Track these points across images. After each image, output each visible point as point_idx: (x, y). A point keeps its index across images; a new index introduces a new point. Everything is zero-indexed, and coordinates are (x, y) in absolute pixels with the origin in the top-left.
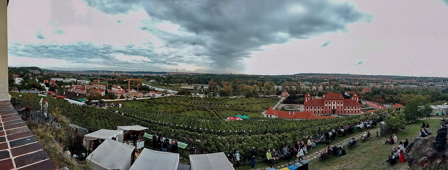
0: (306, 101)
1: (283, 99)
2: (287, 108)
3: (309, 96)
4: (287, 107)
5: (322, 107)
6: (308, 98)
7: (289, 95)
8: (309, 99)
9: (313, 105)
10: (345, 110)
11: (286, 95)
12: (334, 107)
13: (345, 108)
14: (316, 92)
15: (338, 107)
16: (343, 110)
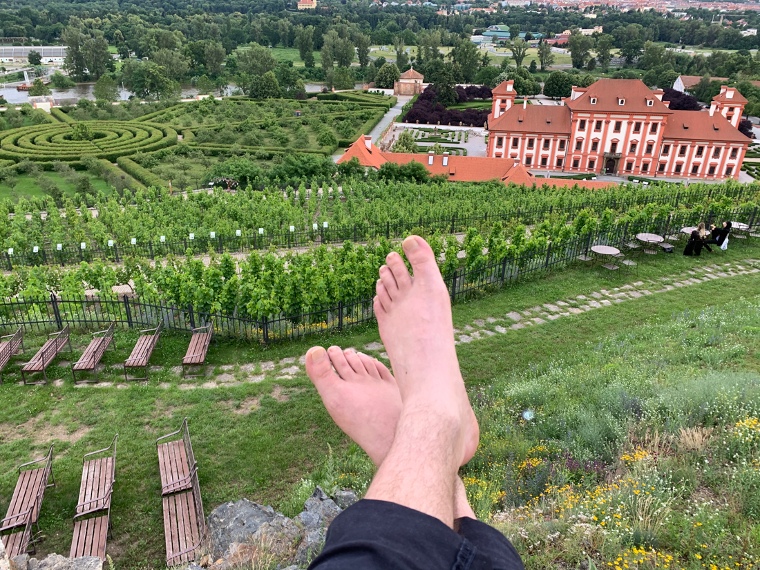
0: (497, 112)
1: (404, 101)
2: (419, 141)
3: (509, 94)
4: (420, 137)
5: (562, 143)
6: (504, 101)
7: (426, 86)
8: (509, 103)
9: (524, 133)
10: (662, 158)
11: (415, 86)
12: (614, 145)
13: (666, 151)
14: (539, 75)
15: (634, 146)
16: (656, 159)
